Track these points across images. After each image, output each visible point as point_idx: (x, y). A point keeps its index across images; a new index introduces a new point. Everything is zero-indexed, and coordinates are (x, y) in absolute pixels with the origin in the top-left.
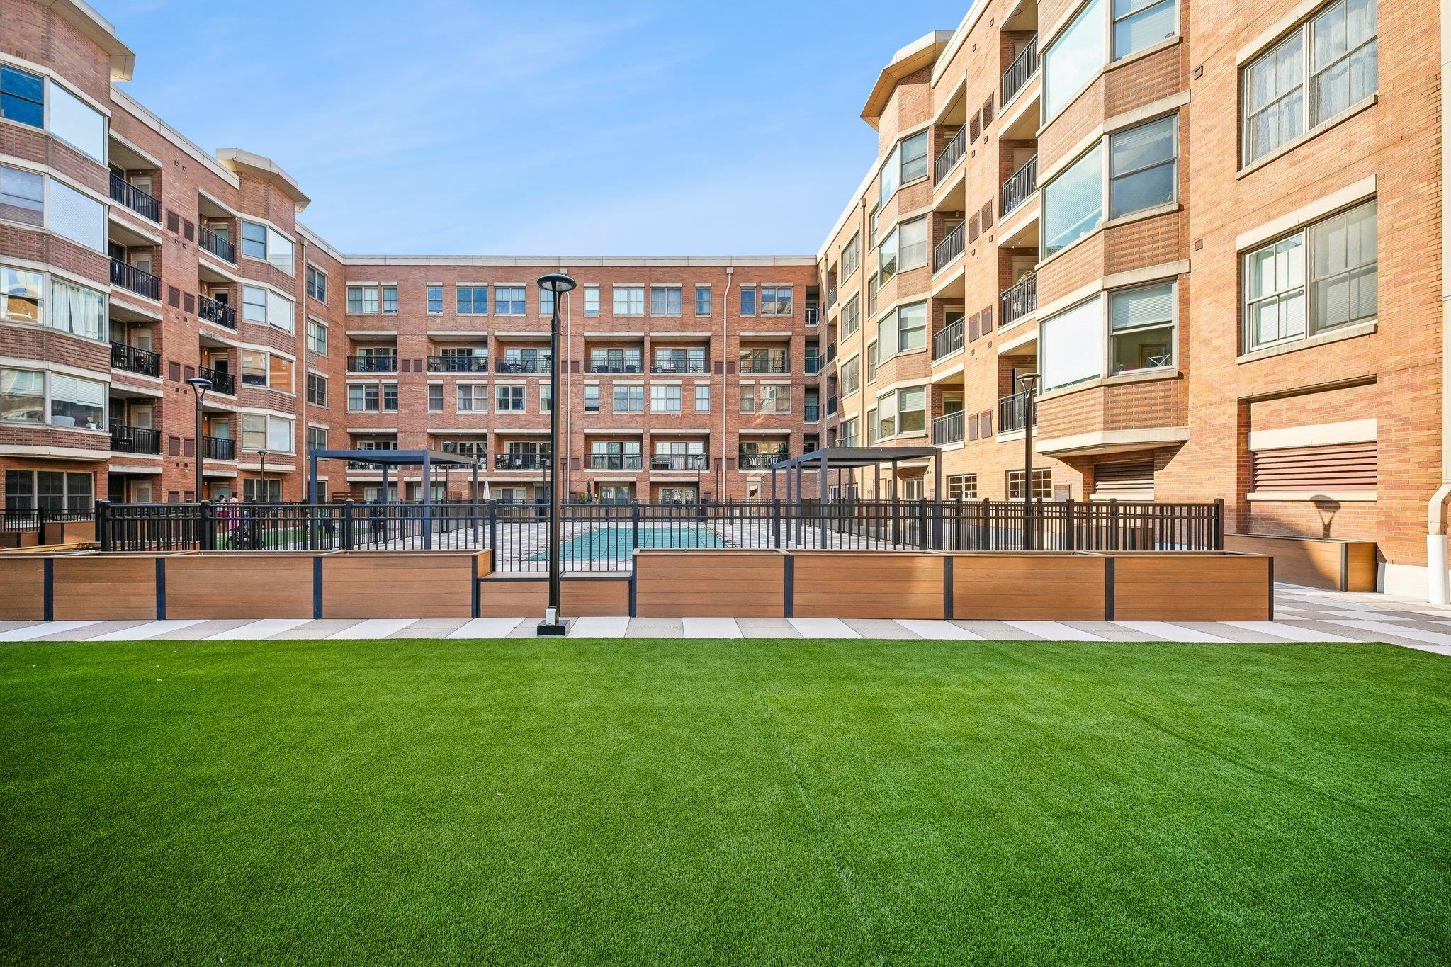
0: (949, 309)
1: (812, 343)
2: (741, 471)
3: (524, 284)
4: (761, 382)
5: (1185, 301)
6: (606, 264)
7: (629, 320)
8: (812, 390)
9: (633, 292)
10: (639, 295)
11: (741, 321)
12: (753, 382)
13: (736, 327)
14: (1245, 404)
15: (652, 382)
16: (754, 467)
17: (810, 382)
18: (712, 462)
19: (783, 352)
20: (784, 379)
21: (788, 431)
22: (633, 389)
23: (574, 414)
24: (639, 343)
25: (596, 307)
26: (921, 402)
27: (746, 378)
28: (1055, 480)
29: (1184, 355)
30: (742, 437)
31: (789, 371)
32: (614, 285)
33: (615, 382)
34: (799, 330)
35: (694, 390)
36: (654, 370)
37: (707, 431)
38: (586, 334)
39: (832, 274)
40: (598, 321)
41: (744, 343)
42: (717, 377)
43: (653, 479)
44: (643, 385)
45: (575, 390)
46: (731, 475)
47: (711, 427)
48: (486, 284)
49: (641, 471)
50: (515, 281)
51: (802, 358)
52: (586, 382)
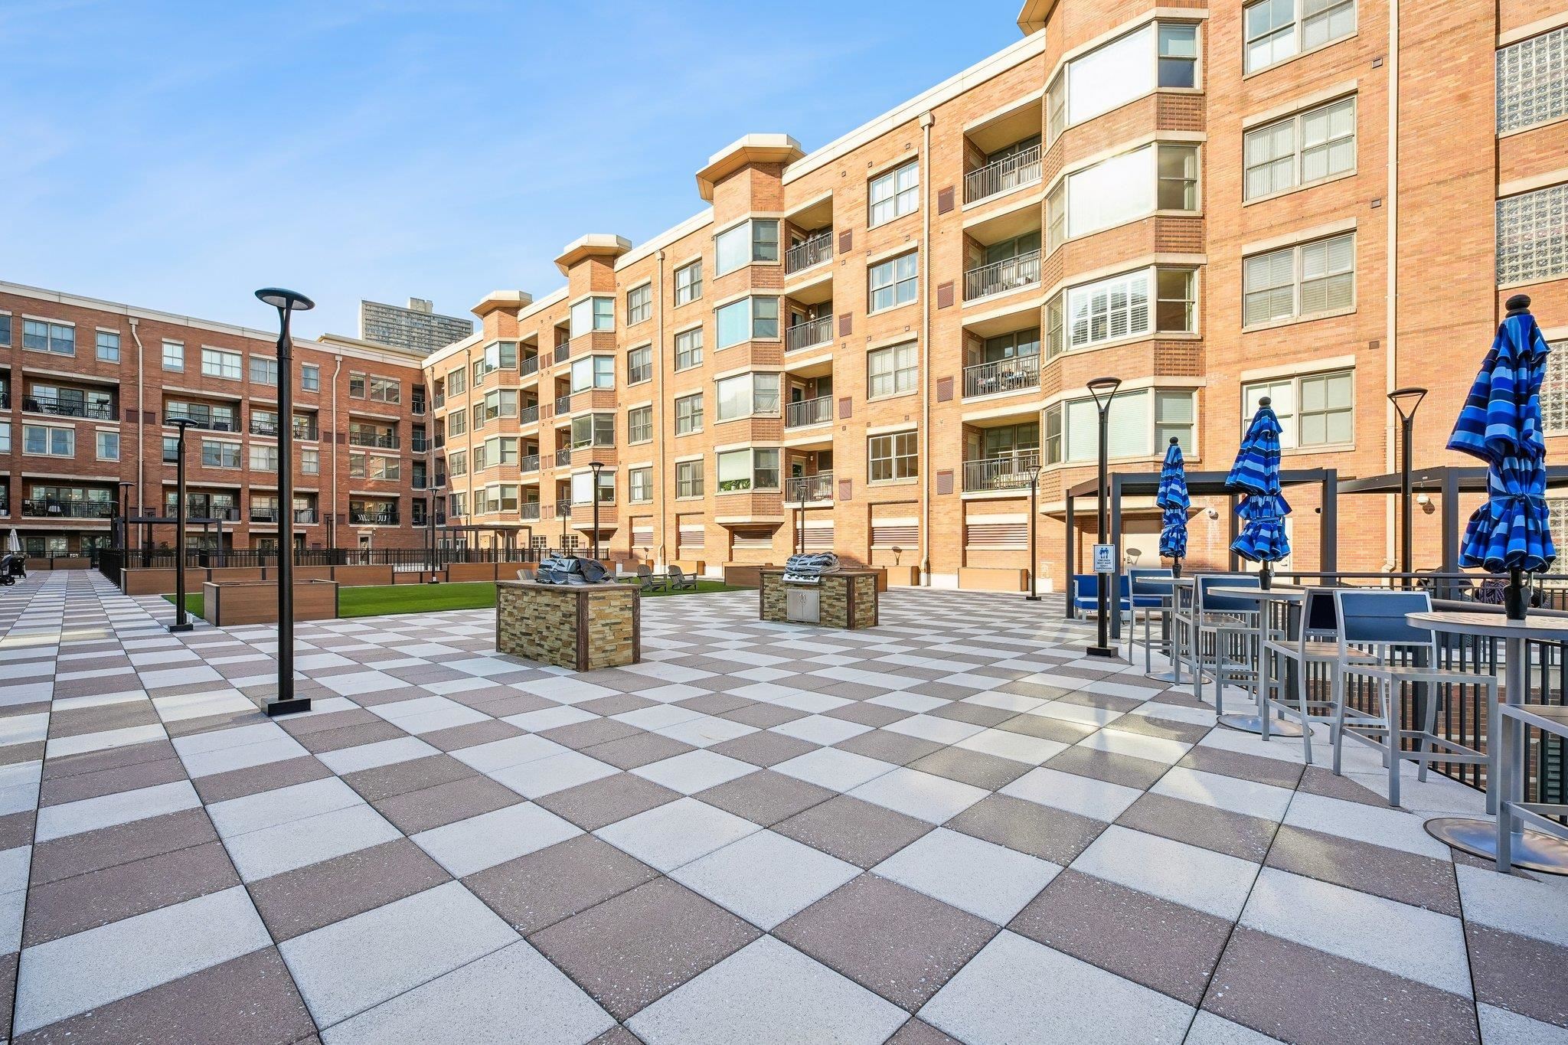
0: (531, 444)
1: (419, 428)
2: (351, 526)
3: (73, 324)
4: (371, 454)
5: (617, 480)
6: (191, 324)
7: (223, 383)
8: (420, 465)
9: (225, 355)
10: (237, 361)
11: (351, 402)
12: (364, 453)
13: (345, 405)
14: (631, 518)
15: (251, 442)
16: (364, 523)
17: (417, 458)
18: (321, 517)
19: (389, 431)
20: (394, 453)
21: (398, 495)
22: (227, 447)
23: (148, 464)
24: (235, 405)
25: (179, 363)
26: (515, 494)
27: (356, 450)
28: (579, 540)
29: (617, 499)
30: (352, 496)
31: (398, 447)
32: (203, 346)
33: (203, 438)
34: (406, 416)
35: (301, 454)
36: (251, 430)
37: (317, 490)
38: (164, 387)
39: (439, 384)
40: (181, 378)
41: (353, 419)
42: (326, 446)
43: (251, 531)
44: (240, 444)
45: (149, 440)
46: (341, 528)
47: (320, 487)
48: (10, 314)
49: (239, 523)
50: (57, 318)
51: (411, 439)
52: (164, 434)
